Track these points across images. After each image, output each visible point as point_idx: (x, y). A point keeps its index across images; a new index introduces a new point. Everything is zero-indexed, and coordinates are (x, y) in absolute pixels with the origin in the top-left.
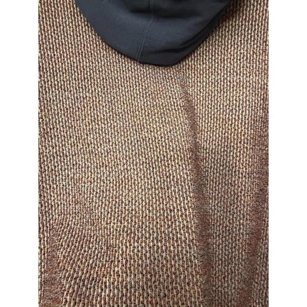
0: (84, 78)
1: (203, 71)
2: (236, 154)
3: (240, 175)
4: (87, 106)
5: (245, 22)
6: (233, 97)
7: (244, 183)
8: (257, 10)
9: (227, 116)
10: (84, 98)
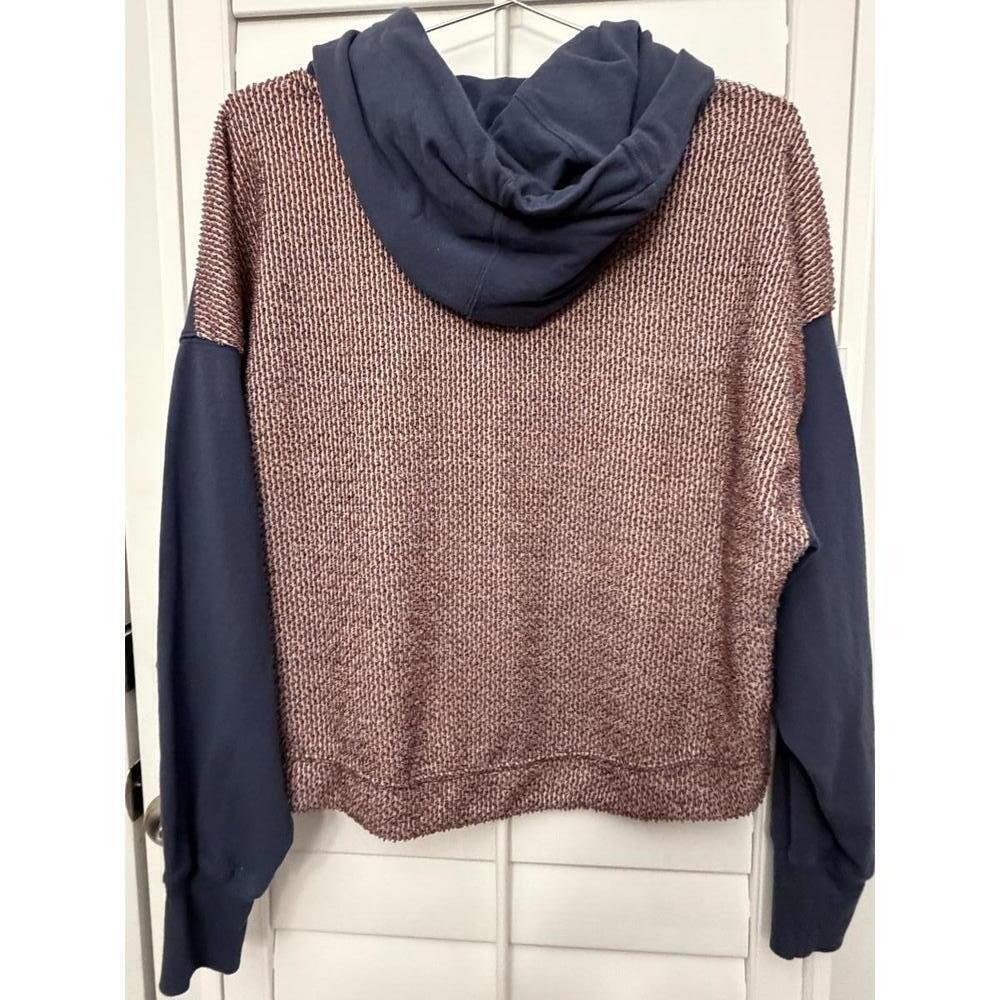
0: (373, 352)
1: (585, 342)
2: (638, 489)
3: (644, 526)
4: (376, 401)
5: (659, 263)
6: (635, 392)
7: (648, 539)
8: (678, 242)
9: (625, 424)
10: (371, 387)
